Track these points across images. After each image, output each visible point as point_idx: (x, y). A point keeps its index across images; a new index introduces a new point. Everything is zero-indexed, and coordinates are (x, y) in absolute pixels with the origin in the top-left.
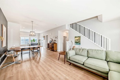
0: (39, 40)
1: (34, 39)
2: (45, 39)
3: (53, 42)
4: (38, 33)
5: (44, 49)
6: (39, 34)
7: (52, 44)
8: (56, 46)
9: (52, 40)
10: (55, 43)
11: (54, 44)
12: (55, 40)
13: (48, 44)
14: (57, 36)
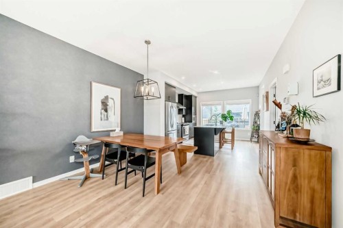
1: (229, 112)
2: (268, 109)
6: (258, 87)
14: (339, 56)
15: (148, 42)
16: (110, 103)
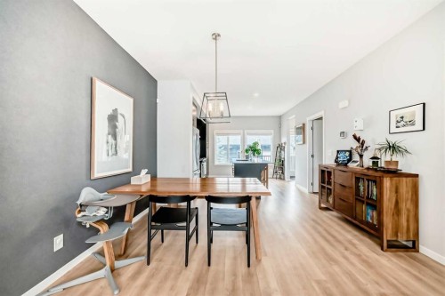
0: (280, 148)
1: (256, 144)
2: (304, 142)
3: (368, 162)
4: (273, 117)
5: (301, 193)
6: (280, 117)
7: (358, 180)
8: (406, 206)
9: (355, 144)
10: (394, 173)
11: (387, 182)
12: (393, 139)
13: (325, 175)
14: (424, 104)
15: (216, 36)
16: (120, 124)
